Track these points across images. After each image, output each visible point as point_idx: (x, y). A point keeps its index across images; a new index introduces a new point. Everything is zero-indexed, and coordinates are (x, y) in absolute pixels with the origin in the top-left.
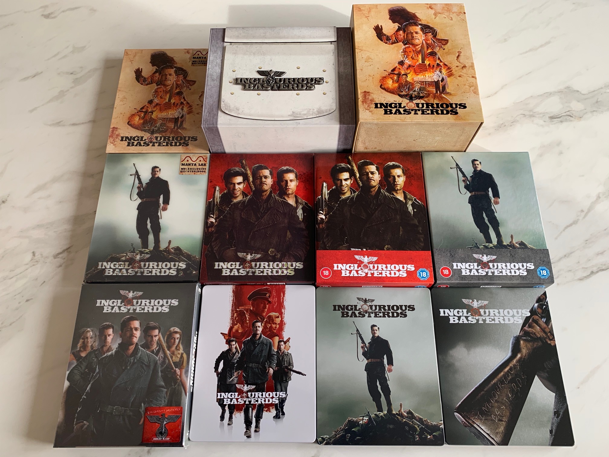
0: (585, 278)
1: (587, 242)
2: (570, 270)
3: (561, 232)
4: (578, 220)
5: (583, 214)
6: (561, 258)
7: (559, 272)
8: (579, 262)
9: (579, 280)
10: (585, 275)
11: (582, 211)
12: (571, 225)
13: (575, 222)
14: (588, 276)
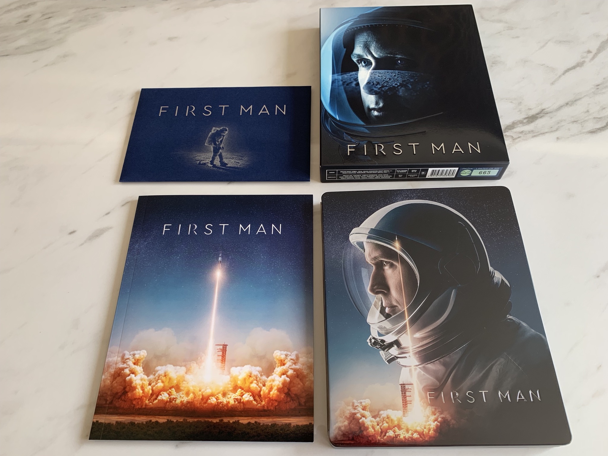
0: (599, 131)
1: (599, 87)
2: (576, 120)
3: (560, 77)
4: (584, 62)
5: (591, 56)
6: (562, 106)
7: (558, 123)
8: (588, 111)
9: (590, 133)
10: (598, 126)
11: (589, 52)
12: (574, 68)
13: (580, 65)
14: (603, 127)
